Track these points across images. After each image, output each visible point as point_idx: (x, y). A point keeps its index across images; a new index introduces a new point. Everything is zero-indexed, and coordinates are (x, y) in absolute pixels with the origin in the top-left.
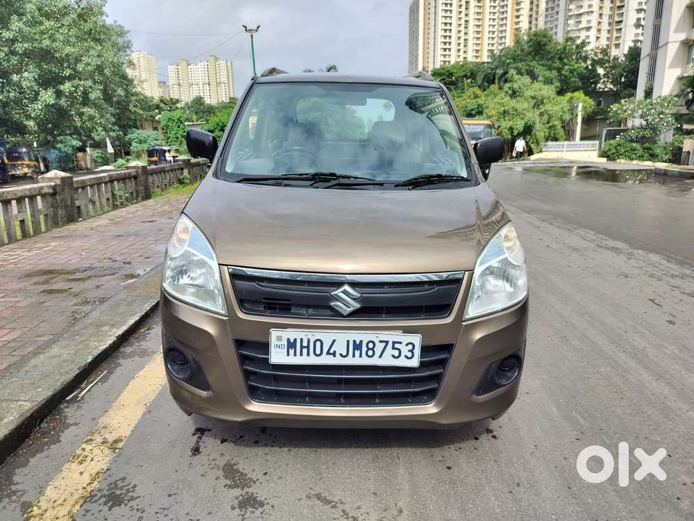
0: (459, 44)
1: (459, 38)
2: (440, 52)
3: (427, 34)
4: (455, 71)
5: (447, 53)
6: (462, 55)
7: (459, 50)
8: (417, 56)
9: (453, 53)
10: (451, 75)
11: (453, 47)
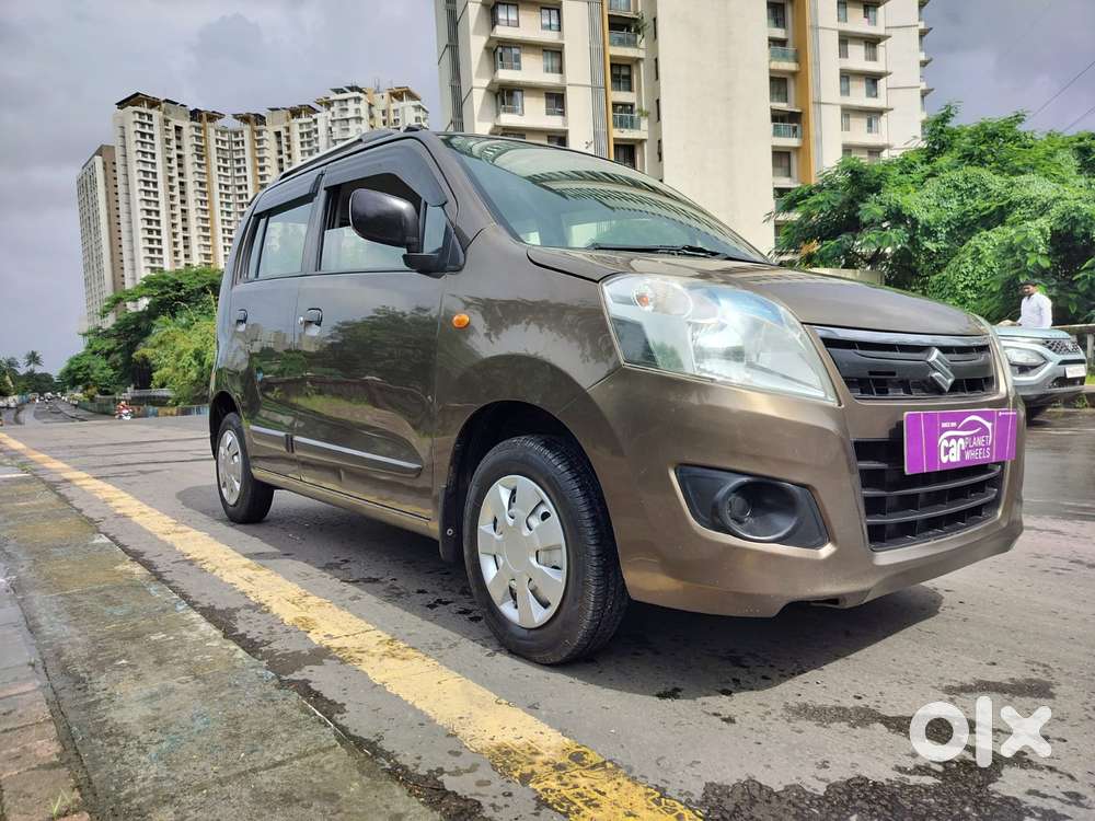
0: (175, 244)
1: (175, 235)
2: (142, 254)
3: (114, 226)
4: (185, 281)
5: (156, 255)
6: (183, 261)
7: (176, 253)
8: (100, 257)
9: (167, 255)
10: (179, 287)
11: (166, 246)
